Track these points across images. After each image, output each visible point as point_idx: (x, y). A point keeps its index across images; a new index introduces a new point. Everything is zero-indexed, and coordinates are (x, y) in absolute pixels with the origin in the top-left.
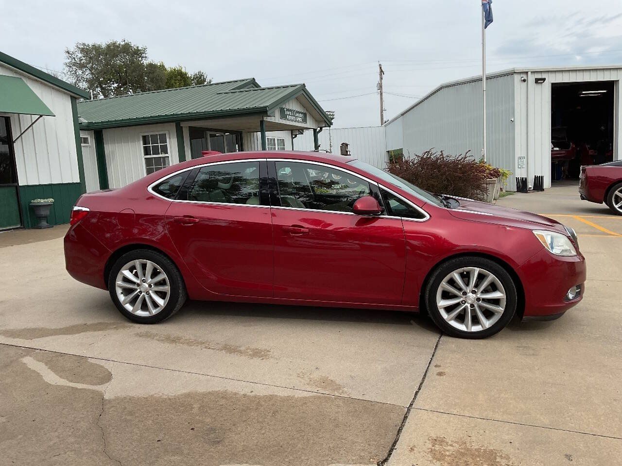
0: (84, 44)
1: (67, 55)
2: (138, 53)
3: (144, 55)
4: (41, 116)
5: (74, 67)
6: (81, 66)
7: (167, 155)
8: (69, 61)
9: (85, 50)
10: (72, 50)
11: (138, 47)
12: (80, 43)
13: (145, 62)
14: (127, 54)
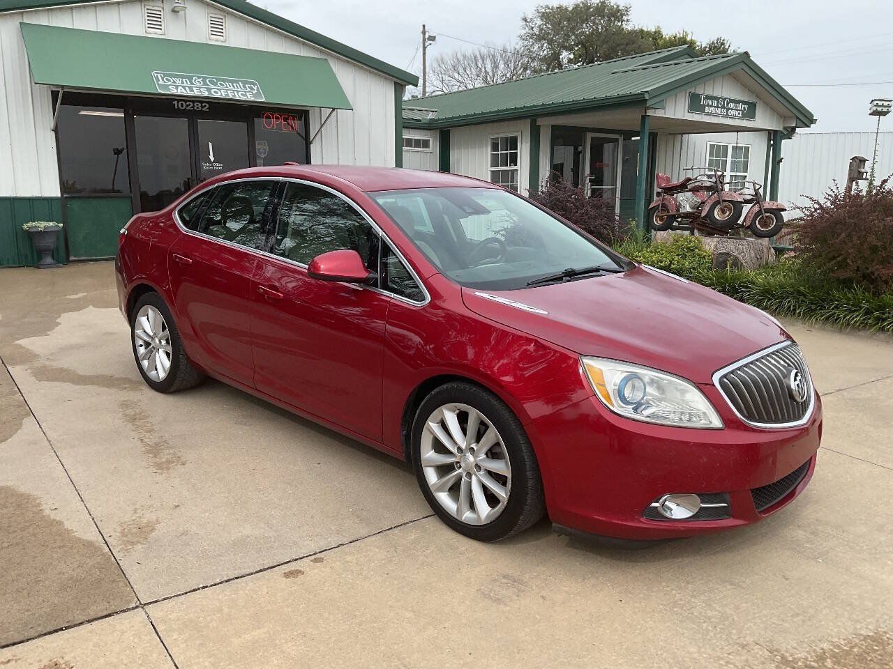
0: (547, 7)
1: (524, 23)
2: (617, 14)
3: (625, 18)
4: (334, 110)
5: (531, 40)
6: (540, 38)
7: (515, 168)
8: (525, 32)
9: (546, 16)
10: (529, 17)
11: (618, 6)
12: (542, 5)
13: (628, 27)
14: (603, 17)
